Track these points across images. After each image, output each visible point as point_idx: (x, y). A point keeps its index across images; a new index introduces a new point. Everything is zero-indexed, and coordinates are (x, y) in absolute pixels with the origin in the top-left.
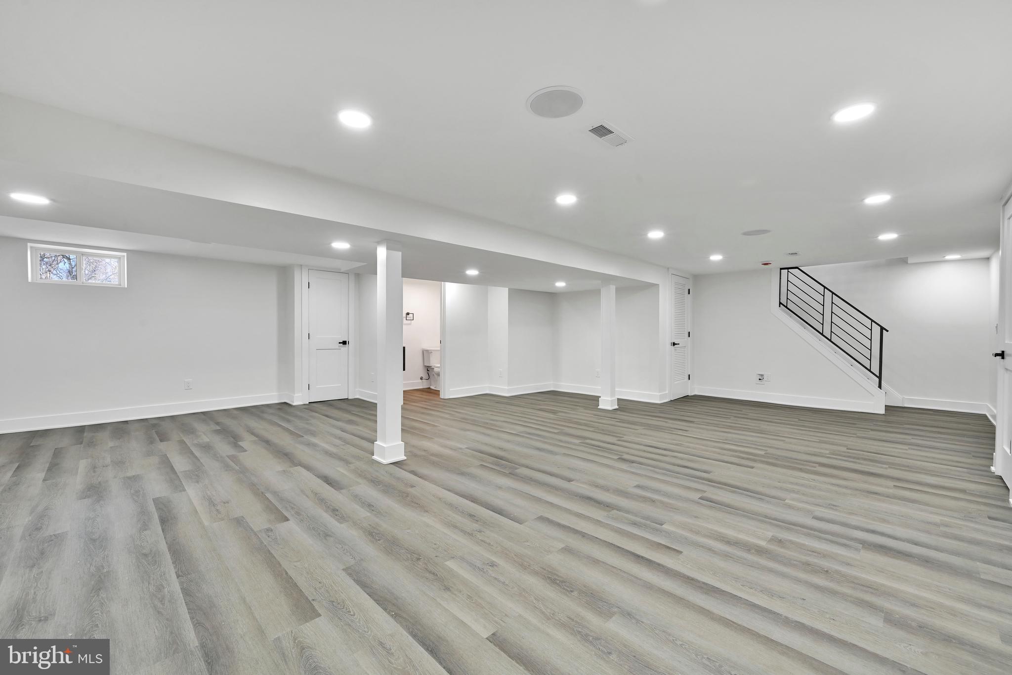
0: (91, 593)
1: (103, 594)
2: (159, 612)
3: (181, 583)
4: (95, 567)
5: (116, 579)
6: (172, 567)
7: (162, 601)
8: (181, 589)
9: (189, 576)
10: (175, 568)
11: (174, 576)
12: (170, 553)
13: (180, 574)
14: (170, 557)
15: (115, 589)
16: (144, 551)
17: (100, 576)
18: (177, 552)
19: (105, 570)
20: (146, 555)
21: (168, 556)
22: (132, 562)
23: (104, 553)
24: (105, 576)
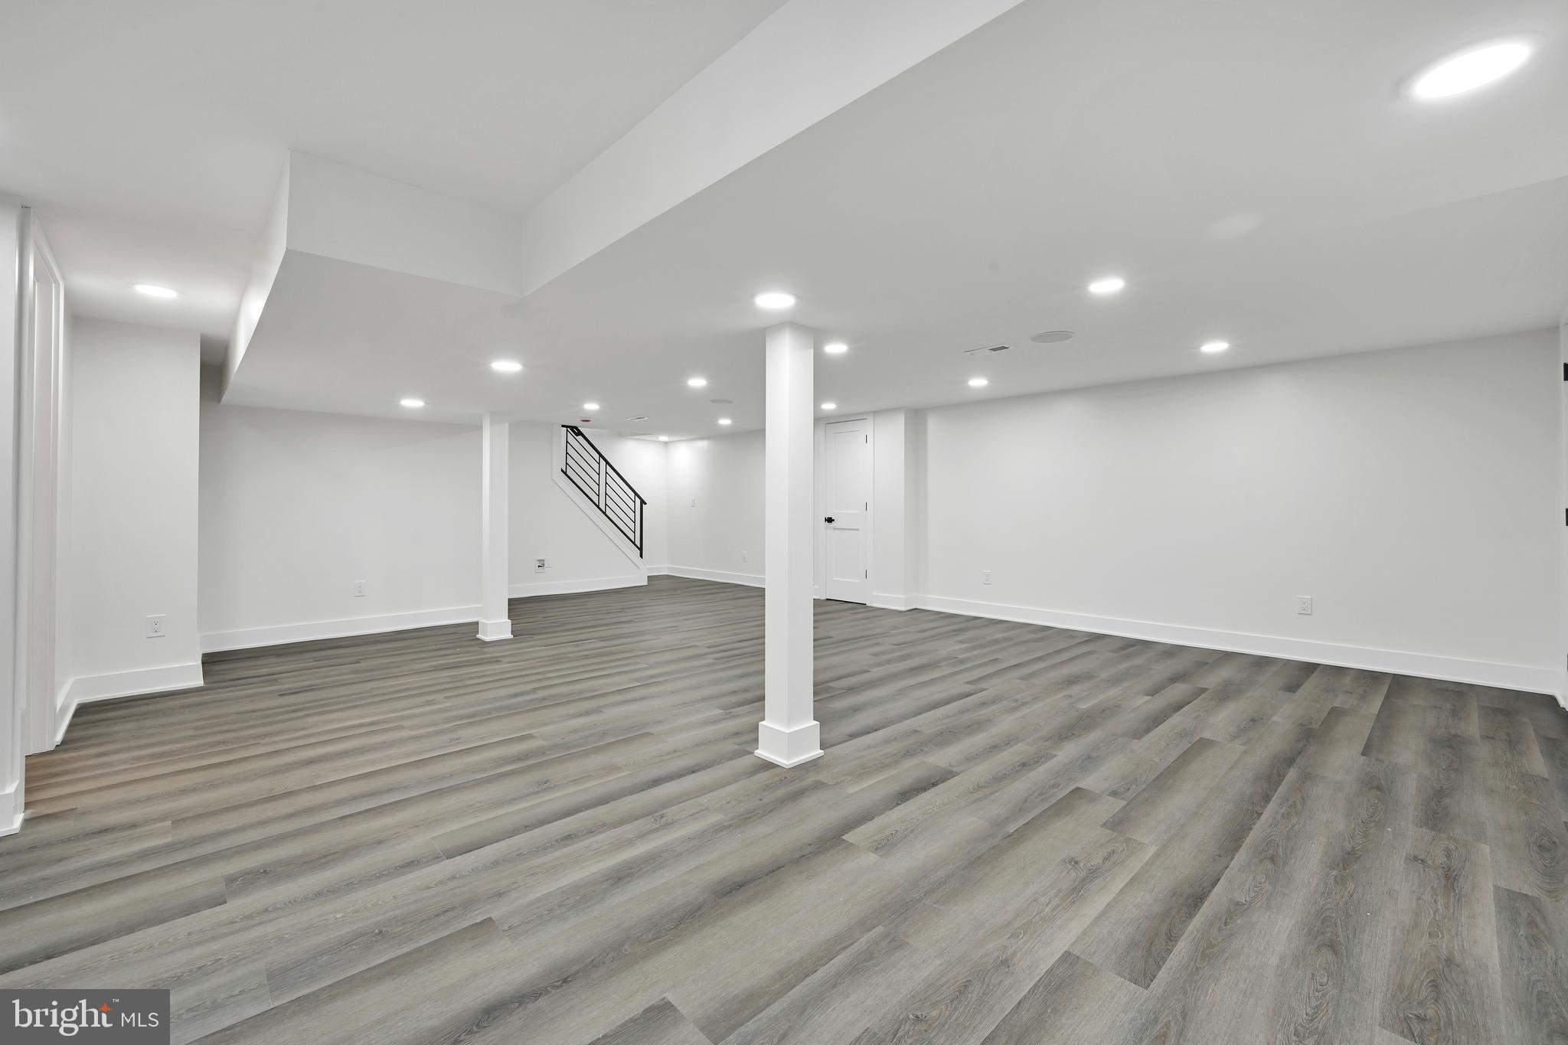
0: (1360, 856)
1: (1348, 846)
2: (1303, 799)
3: (1263, 807)
4: (1346, 888)
5: (1326, 853)
6: (1255, 827)
7: (1294, 805)
8: (1268, 803)
9: (1250, 808)
10: (1254, 824)
11: (1263, 818)
12: (1243, 842)
13: (1255, 815)
14: (1248, 838)
15: (1331, 843)
16: (1270, 866)
17: (1345, 869)
18: (1233, 839)
19: (1334, 873)
20: (1272, 859)
21: (1248, 840)
22: (1296, 861)
23: (1326, 904)
24: (1338, 865)
